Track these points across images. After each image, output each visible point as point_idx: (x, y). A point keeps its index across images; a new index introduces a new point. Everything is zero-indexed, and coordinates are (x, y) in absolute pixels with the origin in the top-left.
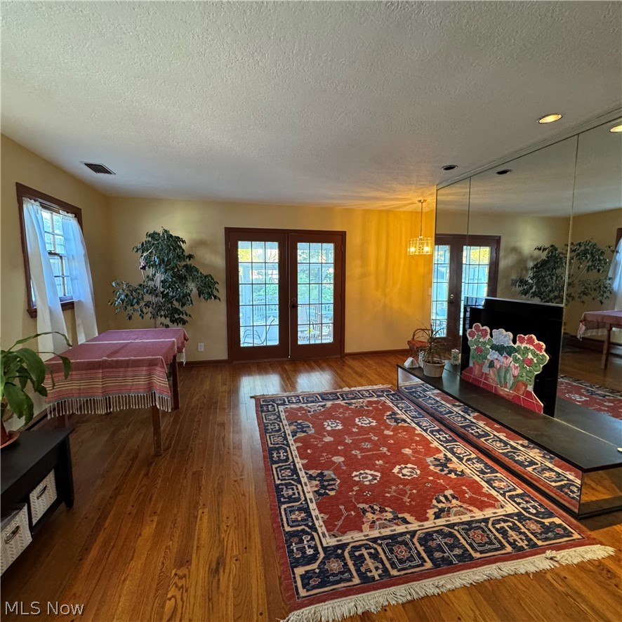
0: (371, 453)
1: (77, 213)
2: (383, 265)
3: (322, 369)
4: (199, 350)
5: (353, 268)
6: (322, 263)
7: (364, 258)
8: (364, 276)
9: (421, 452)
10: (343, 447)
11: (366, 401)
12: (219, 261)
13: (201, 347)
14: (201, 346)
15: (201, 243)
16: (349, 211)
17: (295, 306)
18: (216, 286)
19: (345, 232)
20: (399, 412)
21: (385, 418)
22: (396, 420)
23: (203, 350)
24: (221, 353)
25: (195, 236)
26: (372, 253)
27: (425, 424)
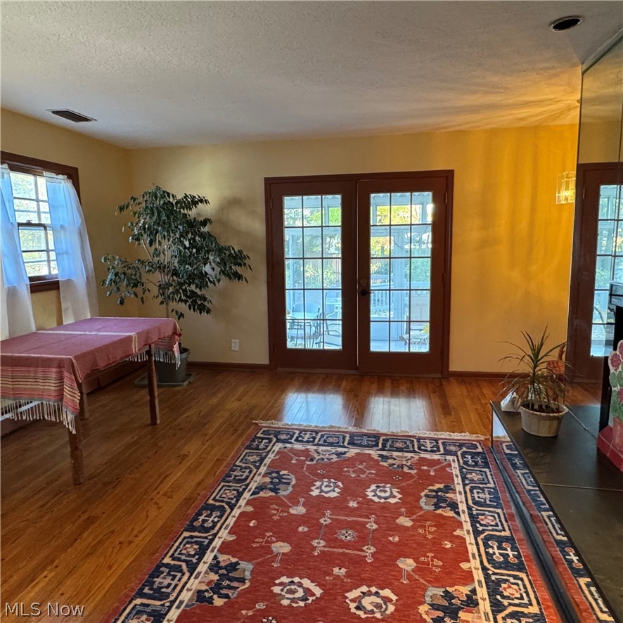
0: (341, 551)
1: (72, 174)
2: (524, 225)
3: (411, 392)
4: (233, 349)
5: (465, 232)
6: (411, 225)
7: (487, 213)
8: (485, 244)
9: (431, 572)
10: (306, 529)
11: (417, 457)
12: (257, 226)
13: (235, 345)
14: (235, 343)
15: (233, 203)
16: (460, 135)
17: (366, 292)
18: (247, 261)
19: (453, 171)
20: (459, 488)
21: (423, 494)
22: (439, 501)
23: (237, 349)
24: (259, 354)
25: (228, 193)
26: (503, 204)
27: (488, 520)
